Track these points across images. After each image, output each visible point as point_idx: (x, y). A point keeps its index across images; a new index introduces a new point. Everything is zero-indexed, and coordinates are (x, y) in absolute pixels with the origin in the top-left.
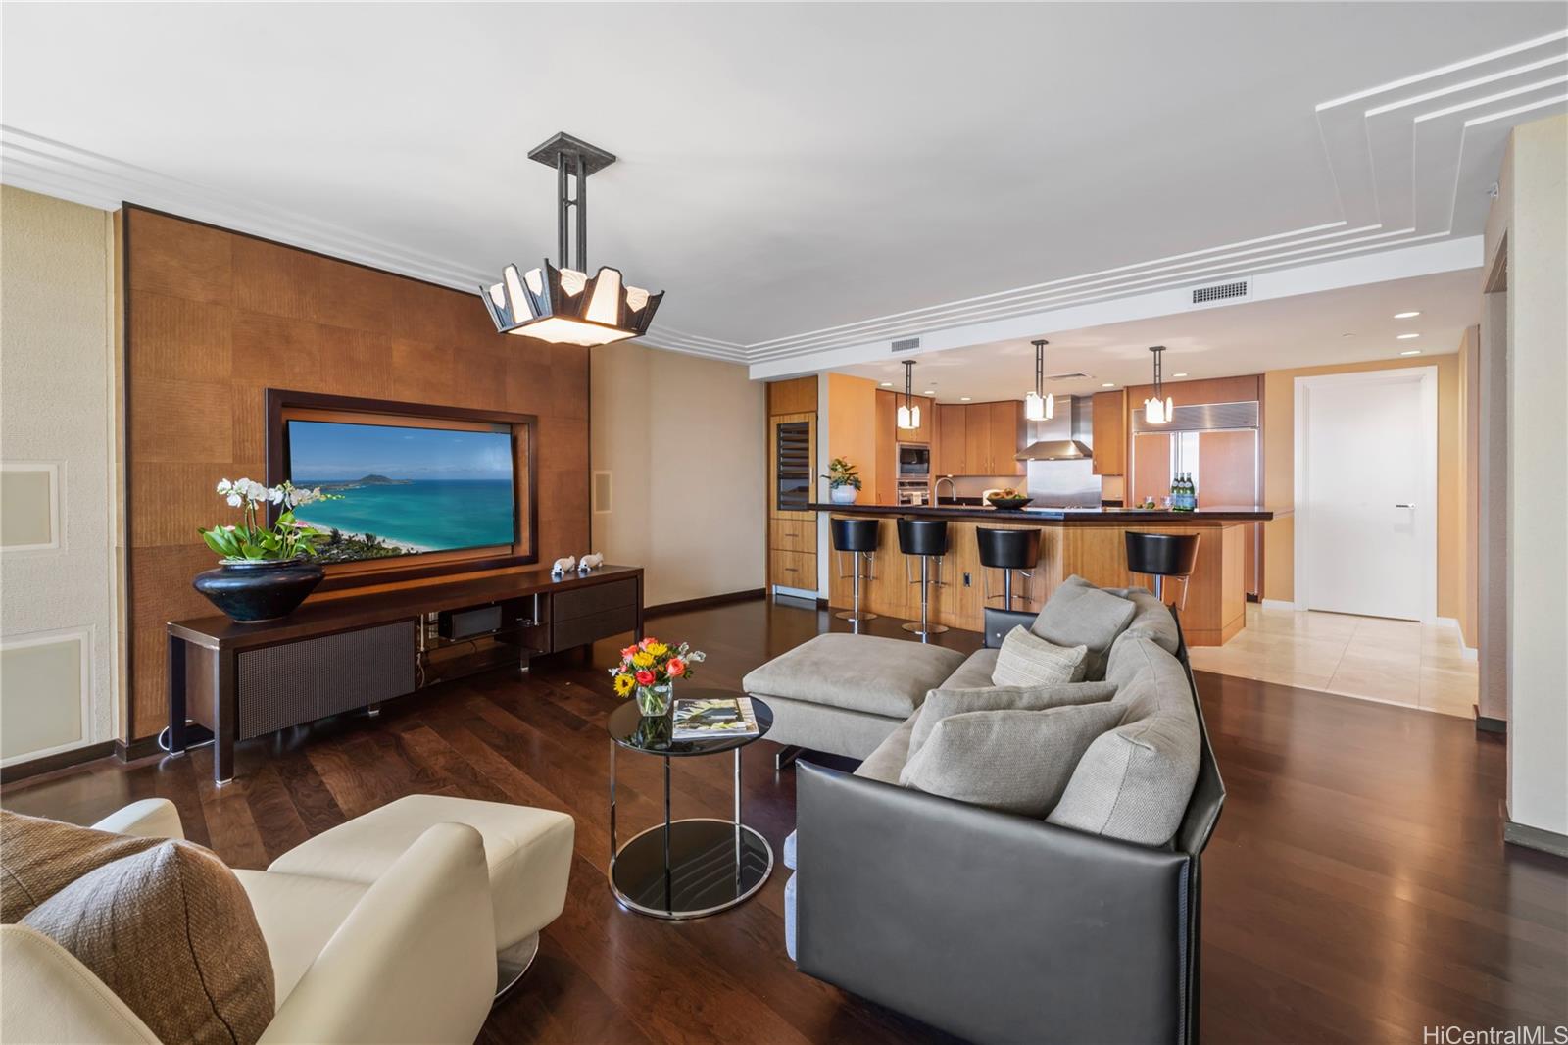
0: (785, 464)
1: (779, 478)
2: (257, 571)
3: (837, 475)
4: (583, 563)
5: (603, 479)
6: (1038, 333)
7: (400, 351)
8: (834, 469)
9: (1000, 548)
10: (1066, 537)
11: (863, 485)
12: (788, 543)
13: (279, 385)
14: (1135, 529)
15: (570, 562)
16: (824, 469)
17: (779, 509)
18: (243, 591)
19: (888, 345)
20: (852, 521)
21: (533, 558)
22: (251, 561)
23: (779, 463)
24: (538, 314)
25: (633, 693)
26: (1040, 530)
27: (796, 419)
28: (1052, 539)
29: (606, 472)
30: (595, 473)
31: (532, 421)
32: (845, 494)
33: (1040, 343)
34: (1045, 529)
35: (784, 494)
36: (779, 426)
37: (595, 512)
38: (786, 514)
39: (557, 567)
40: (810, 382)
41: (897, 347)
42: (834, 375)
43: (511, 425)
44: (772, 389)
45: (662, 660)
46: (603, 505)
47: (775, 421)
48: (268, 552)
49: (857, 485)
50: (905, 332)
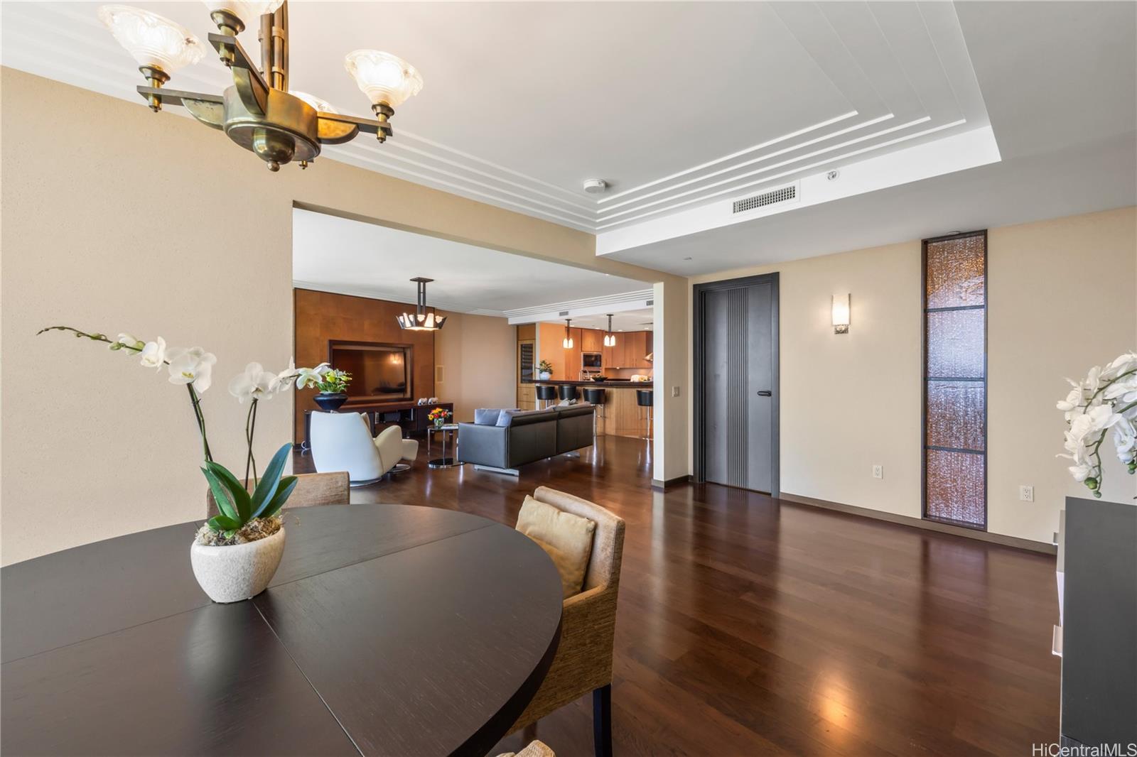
0: (524, 362)
1: (522, 369)
2: (330, 395)
3: (543, 367)
4: (430, 400)
5: (440, 369)
6: (610, 312)
7: (367, 324)
8: (541, 365)
9: (590, 396)
10: (617, 392)
11: (553, 372)
12: (525, 398)
13: (332, 338)
14: (639, 389)
15: (425, 400)
16: (538, 366)
17: (522, 382)
18: (327, 400)
19: (558, 313)
20: (544, 387)
21: (412, 399)
22: (330, 392)
23: (522, 362)
24: (412, 326)
25: (433, 419)
26: (604, 390)
27: (528, 342)
28: (610, 393)
29: (440, 366)
30: (437, 366)
31: (411, 346)
32: (545, 376)
33: (610, 315)
34: (607, 389)
35: (525, 376)
36: (522, 345)
37: (436, 382)
38: (524, 385)
39: (420, 401)
40: (532, 326)
41: (561, 314)
42: (543, 324)
43: (404, 348)
44: (519, 329)
45: (440, 412)
46: (440, 379)
47: (520, 343)
48: (334, 390)
49: (551, 372)
50: (563, 309)
